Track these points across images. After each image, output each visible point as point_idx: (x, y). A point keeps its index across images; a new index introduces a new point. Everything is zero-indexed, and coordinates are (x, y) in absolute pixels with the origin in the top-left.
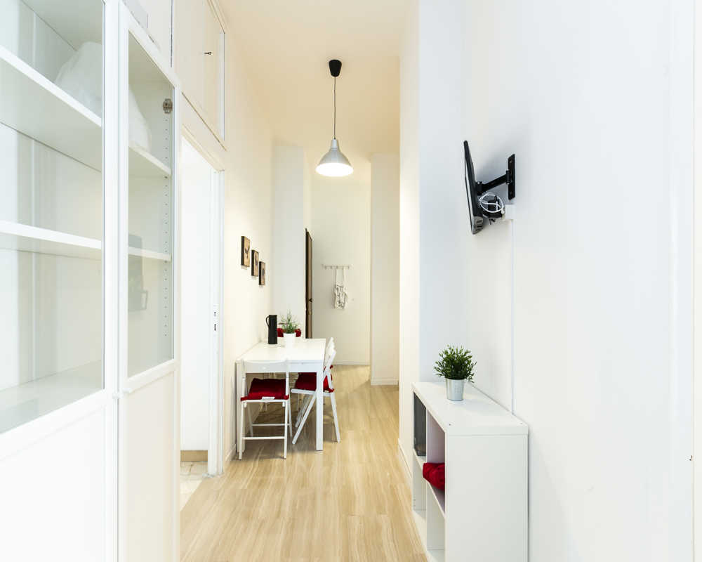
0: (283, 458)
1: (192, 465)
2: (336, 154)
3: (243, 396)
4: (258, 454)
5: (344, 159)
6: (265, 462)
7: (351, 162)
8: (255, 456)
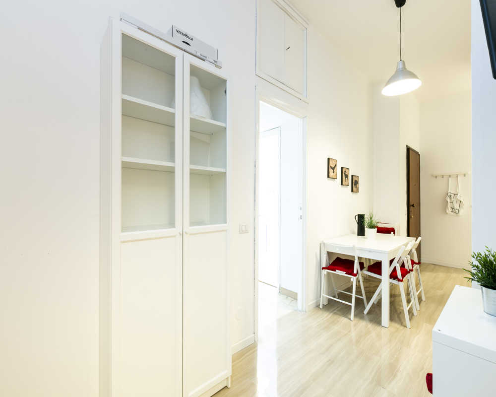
0: (350, 319)
1: (292, 301)
2: (403, 72)
3: (324, 266)
4: (335, 310)
5: (412, 75)
6: (336, 317)
7: (418, 77)
8: (332, 310)
